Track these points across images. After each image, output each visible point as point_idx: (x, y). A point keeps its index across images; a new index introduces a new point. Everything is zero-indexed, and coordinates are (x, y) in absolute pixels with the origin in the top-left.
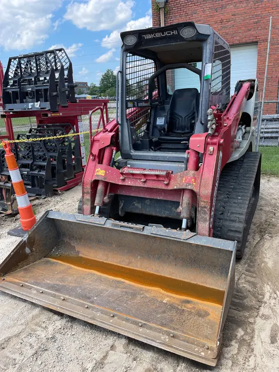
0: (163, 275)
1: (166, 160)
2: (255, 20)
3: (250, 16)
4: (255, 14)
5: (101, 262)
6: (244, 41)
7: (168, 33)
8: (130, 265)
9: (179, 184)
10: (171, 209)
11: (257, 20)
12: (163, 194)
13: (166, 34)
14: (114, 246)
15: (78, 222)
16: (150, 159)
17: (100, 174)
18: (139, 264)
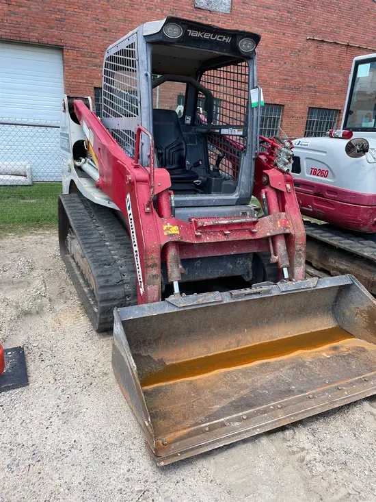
0: (280, 338)
1: (212, 204)
2: (57, 16)
3: (51, 9)
4: (57, 7)
5: (204, 358)
6: (44, 40)
7: (220, 38)
8: (241, 344)
9: (274, 230)
10: (226, 266)
11: (60, 17)
12: (235, 246)
13: (217, 38)
14: (213, 329)
15: (182, 309)
16: (191, 205)
17: (174, 232)
18: (249, 338)
